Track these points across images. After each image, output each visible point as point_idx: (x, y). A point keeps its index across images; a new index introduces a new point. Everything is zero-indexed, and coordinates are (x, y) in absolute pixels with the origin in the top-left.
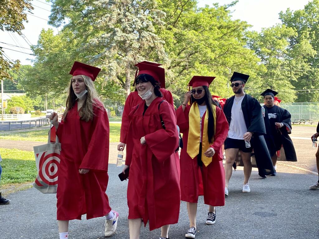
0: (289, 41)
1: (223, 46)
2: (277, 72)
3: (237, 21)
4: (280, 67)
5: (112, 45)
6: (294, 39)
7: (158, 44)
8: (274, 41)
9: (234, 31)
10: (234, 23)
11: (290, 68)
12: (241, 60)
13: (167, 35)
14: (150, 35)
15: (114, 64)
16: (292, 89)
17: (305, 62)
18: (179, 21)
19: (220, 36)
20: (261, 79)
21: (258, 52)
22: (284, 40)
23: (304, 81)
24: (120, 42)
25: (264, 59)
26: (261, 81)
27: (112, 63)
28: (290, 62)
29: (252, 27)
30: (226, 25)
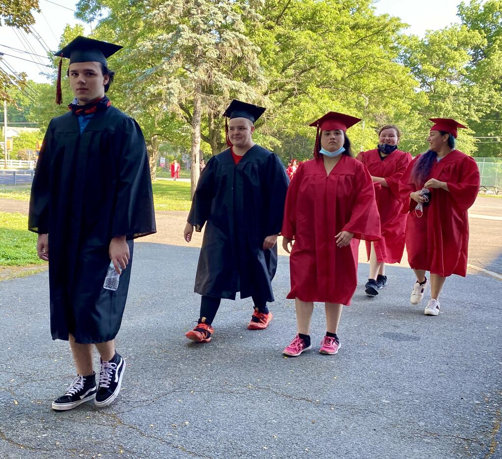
0: (471, 54)
1: (358, 58)
2: (447, 105)
3: (384, 16)
4: (452, 98)
5: (175, 52)
6: (480, 50)
7: (248, 52)
8: (446, 52)
9: (377, 33)
10: (379, 20)
11: (470, 100)
12: (386, 84)
13: (264, 38)
14: (237, 36)
15: (175, 85)
16: (469, 134)
17: (496, 90)
18: (286, 14)
19: (353, 41)
20: (419, 117)
21: (417, 71)
22: (463, 51)
23: (491, 122)
24: (187, 48)
25: (427, 83)
26: (418, 120)
27: (173, 83)
28: (469, 90)
29: (408, 27)
30: (365, 23)
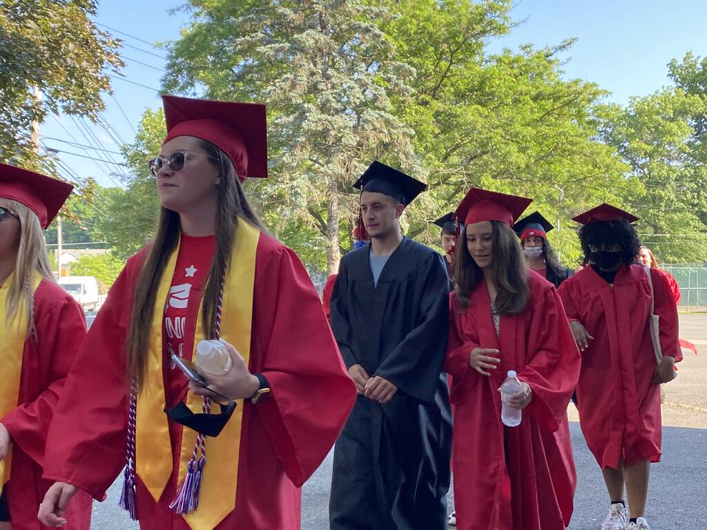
0: (692, 125)
1: (545, 137)
2: (668, 194)
3: (576, 82)
4: (673, 184)
5: (299, 139)
6: (703, 120)
7: (398, 137)
8: (660, 124)
9: (568, 104)
10: (569, 87)
11: (698, 185)
12: (585, 169)
13: (418, 117)
14: (382, 116)
15: (302, 182)
16: (702, 231)
18: (445, 86)
19: (537, 116)
21: (623, 150)
22: (681, 122)
24: (315, 134)
25: (638, 166)
27: (299, 180)
28: (695, 172)
29: (609, 95)
30: (551, 92)
